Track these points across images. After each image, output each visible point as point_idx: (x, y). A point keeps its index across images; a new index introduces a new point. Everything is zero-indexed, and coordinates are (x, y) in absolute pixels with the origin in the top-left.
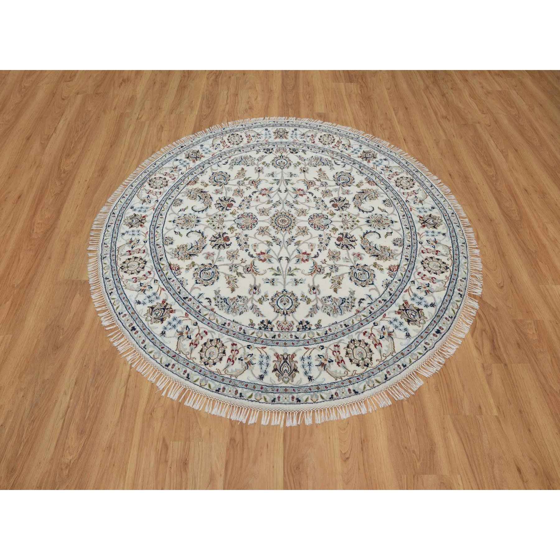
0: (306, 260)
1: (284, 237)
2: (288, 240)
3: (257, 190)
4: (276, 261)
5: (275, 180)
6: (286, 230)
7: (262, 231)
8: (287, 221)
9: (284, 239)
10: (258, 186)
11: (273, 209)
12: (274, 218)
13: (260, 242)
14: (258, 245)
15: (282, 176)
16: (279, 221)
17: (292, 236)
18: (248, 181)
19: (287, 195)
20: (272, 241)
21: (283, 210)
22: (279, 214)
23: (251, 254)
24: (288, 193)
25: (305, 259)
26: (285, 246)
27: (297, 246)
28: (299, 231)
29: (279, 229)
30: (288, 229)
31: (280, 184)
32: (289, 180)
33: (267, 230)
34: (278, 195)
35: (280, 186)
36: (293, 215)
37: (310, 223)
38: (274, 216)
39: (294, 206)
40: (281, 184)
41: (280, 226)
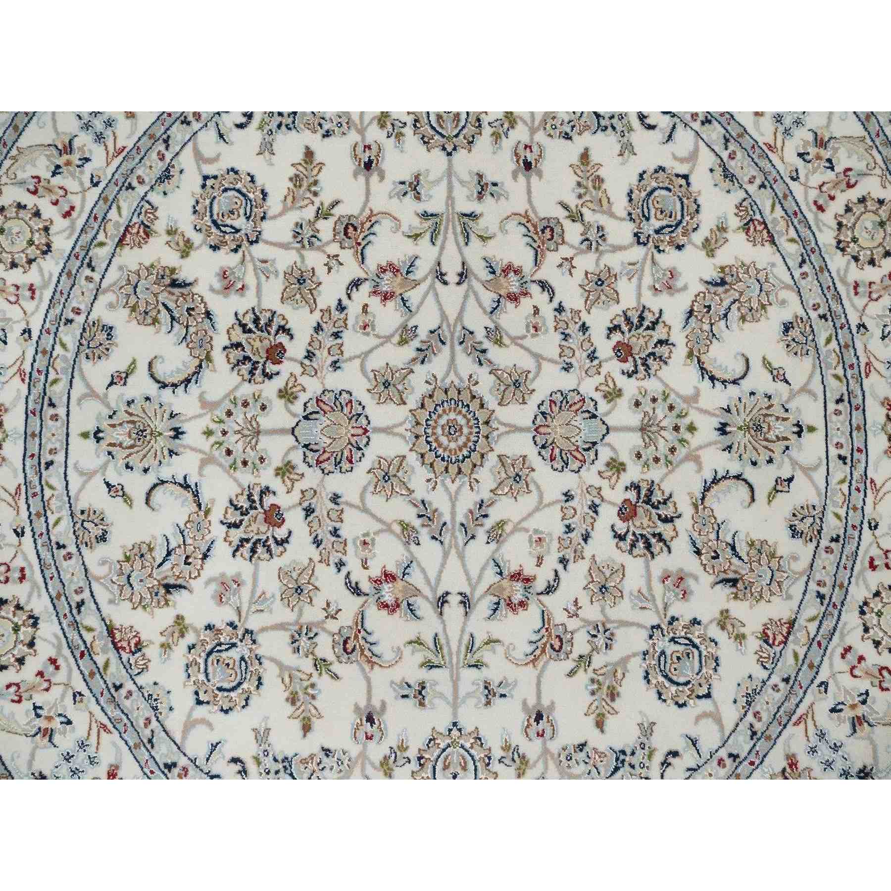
0: (522, 604)
1: (453, 506)
2: (466, 517)
3: (363, 275)
4: (428, 605)
5: (425, 216)
6: (460, 471)
7: (386, 477)
8: (466, 430)
9: (453, 514)
10: (368, 251)
11: (418, 368)
12: (423, 416)
13: (379, 526)
14: (373, 540)
15: (450, 198)
16: (439, 431)
17: (478, 500)
18: (330, 222)
19: (466, 297)
20: (417, 523)
21: (452, 377)
22: (439, 396)
23: (354, 578)
24: (470, 287)
25: (517, 597)
26: (456, 546)
27: (493, 545)
28: (504, 475)
29: (440, 465)
30: (466, 466)
31: (441, 238)
32: (472, 216)
33: (400, 474)
34: (436, 295)
35: (442, 248)
36: (486, 399)
37: (538, 439)
38: (423, 406)
39: (490, 355)
40: (445, 238)
41: (440, 452)
